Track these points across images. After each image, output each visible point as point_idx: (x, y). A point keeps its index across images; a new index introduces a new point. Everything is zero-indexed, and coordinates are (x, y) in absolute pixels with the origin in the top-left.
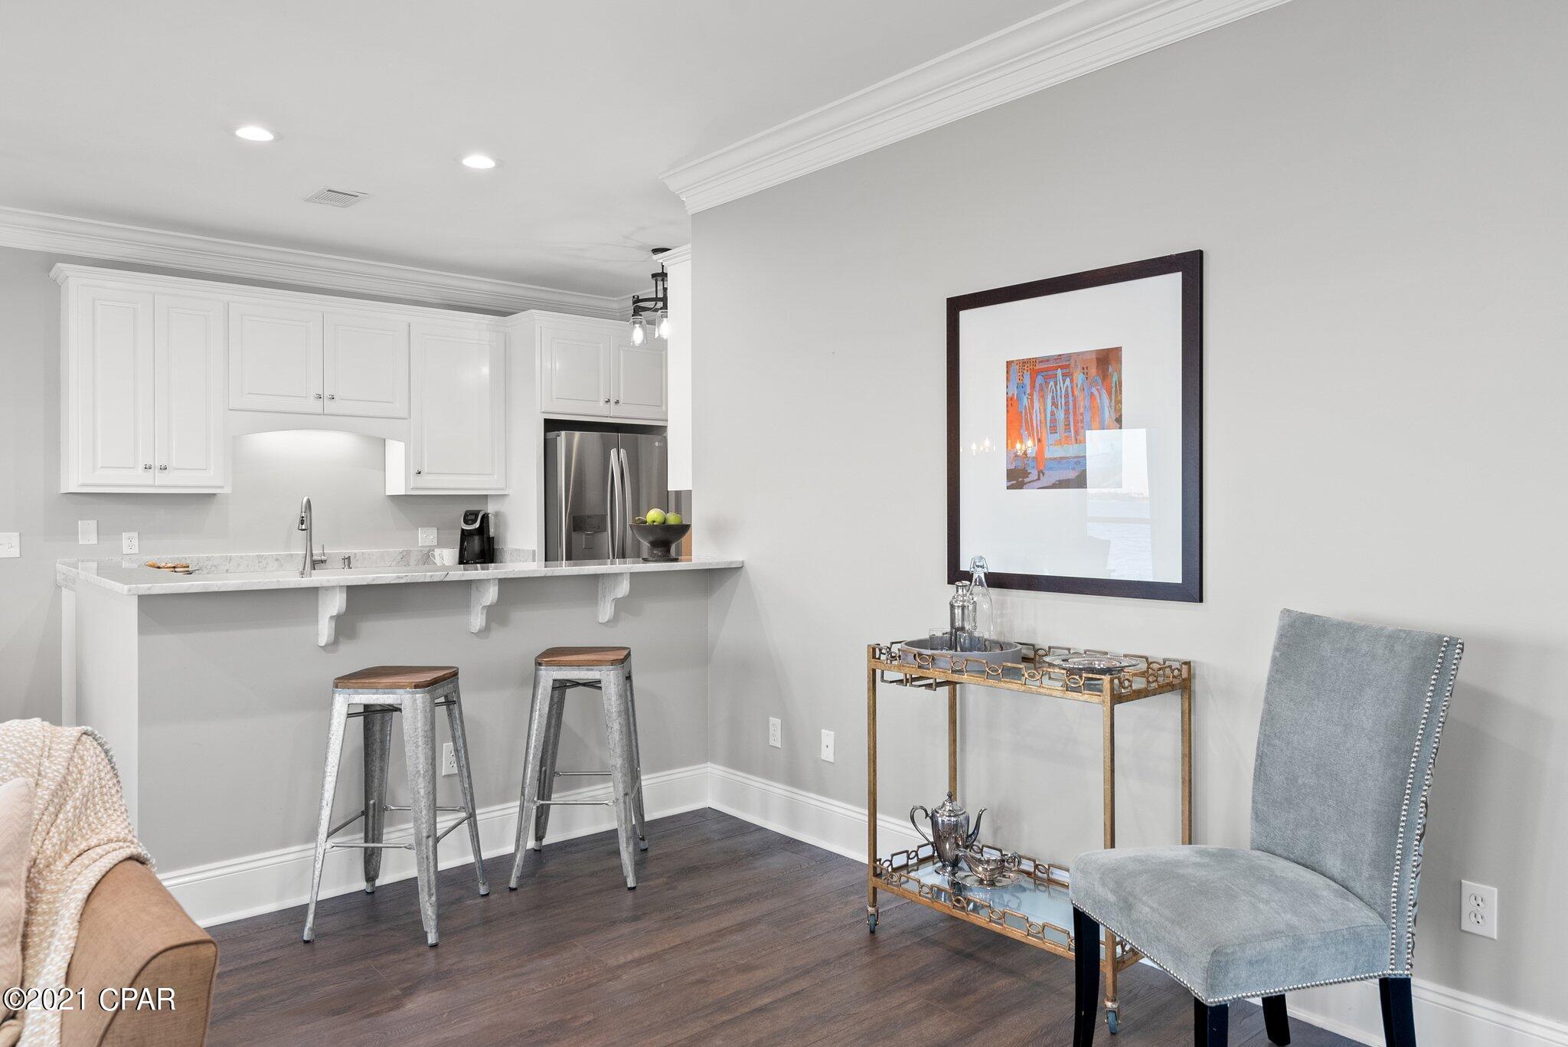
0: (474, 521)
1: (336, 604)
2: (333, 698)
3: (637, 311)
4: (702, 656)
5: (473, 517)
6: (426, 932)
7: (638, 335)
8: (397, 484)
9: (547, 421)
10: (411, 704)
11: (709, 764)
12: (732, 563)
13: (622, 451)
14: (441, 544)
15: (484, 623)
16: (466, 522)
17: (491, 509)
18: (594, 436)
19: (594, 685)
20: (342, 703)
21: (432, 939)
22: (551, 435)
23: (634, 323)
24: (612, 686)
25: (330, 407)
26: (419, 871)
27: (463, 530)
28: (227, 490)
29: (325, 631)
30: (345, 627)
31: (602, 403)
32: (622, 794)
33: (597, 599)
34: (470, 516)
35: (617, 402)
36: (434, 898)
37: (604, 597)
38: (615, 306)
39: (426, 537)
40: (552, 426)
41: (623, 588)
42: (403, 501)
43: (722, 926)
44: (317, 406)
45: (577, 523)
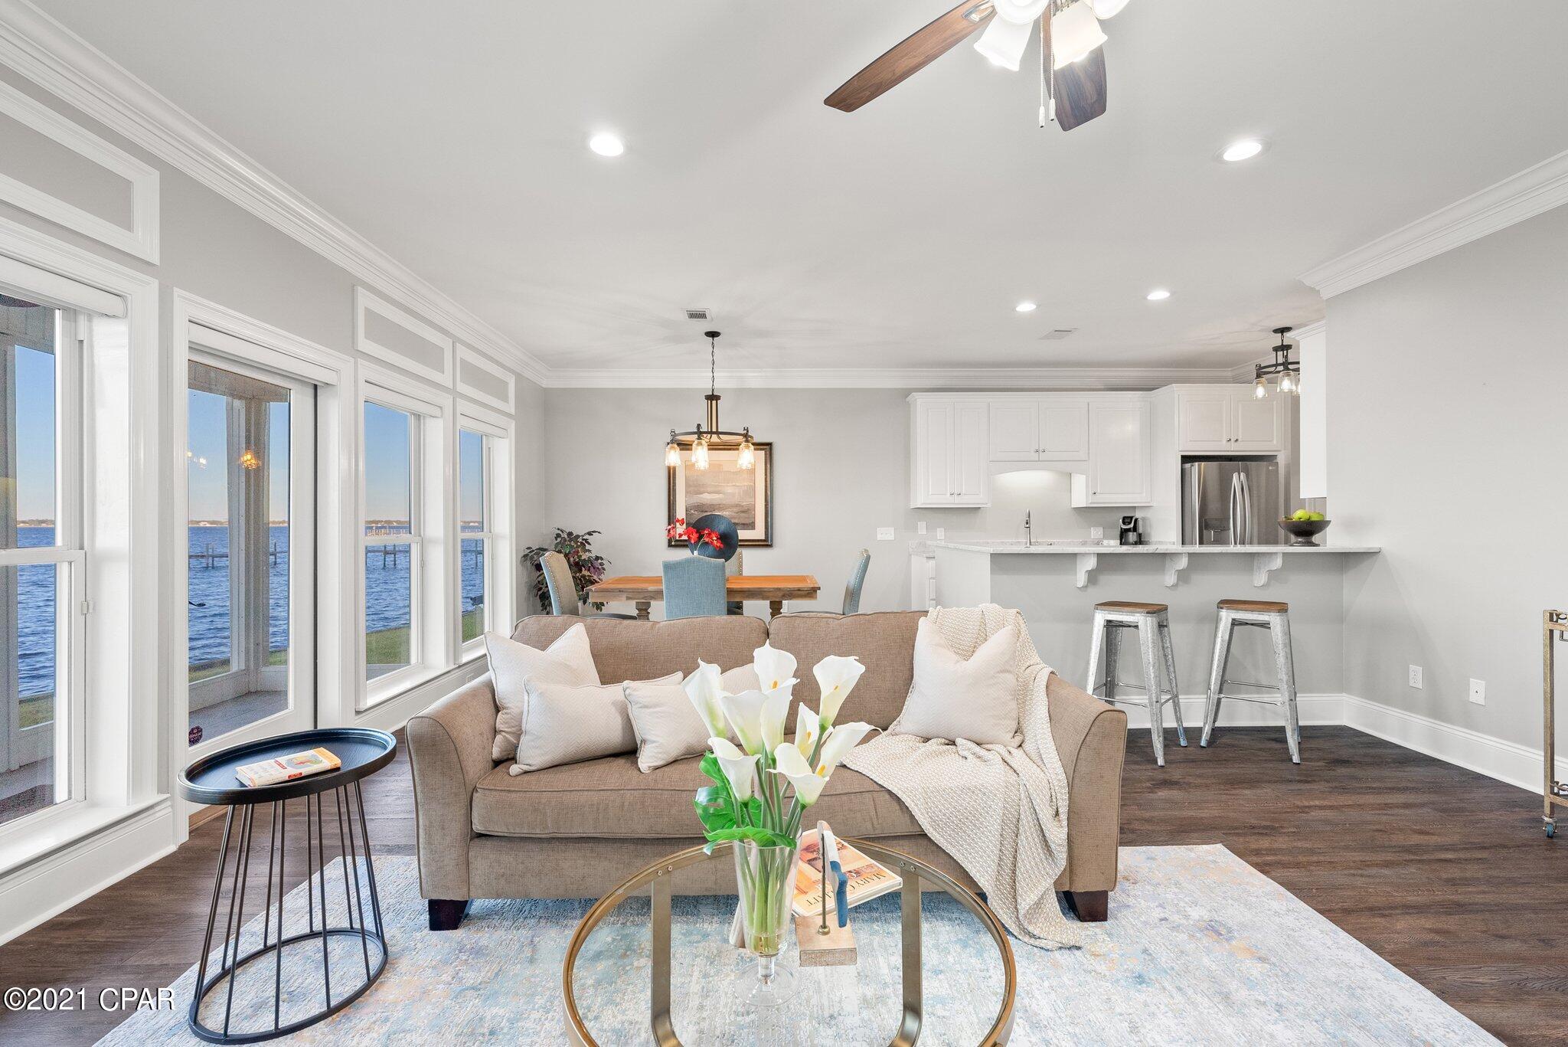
0: (1130, 523)
1: (1091, 563)
2: (1094, 616)
3: (1259, 376)
4: (1339, 617)
5: (1129, 521)
6: (1157, 758)
7: (1260, 391)
8: (1080, 499)
9: (1183, 457)
10: (1145, 623)
11: (1344, 694)
12: (1369, 549)
13: (1242, 474)
14: (1105, 537)
15: (1176, 581)
16: (1124, 523)
17: (1138, 515)
18: (1214, 464)
19: (1265, 625)
20: (1100, 618)
21: (1161, 762)
22: (1188, 466)
23: (1257, 383)
24: (1279, 626)
25: (1043, 456)
26: (1152, 725)
27: (1121, 528)
28: (989, 505)
29: (1081, 579)
30: (1093, 577)
31: (1224, 442)
32: (1288, 699)
33: (1253, 570)
34: (1126, 520)
35: (1237, 440)
36: (1161, 739)
37: (1259, 568)
38: (1230, 374)
39: (1096, 533)
40: (1186, 459)
41: (1277, 563)
42: (1080, 510)
43: (1389, 801)
44: (1035, 456)
45: (1205, 525)
